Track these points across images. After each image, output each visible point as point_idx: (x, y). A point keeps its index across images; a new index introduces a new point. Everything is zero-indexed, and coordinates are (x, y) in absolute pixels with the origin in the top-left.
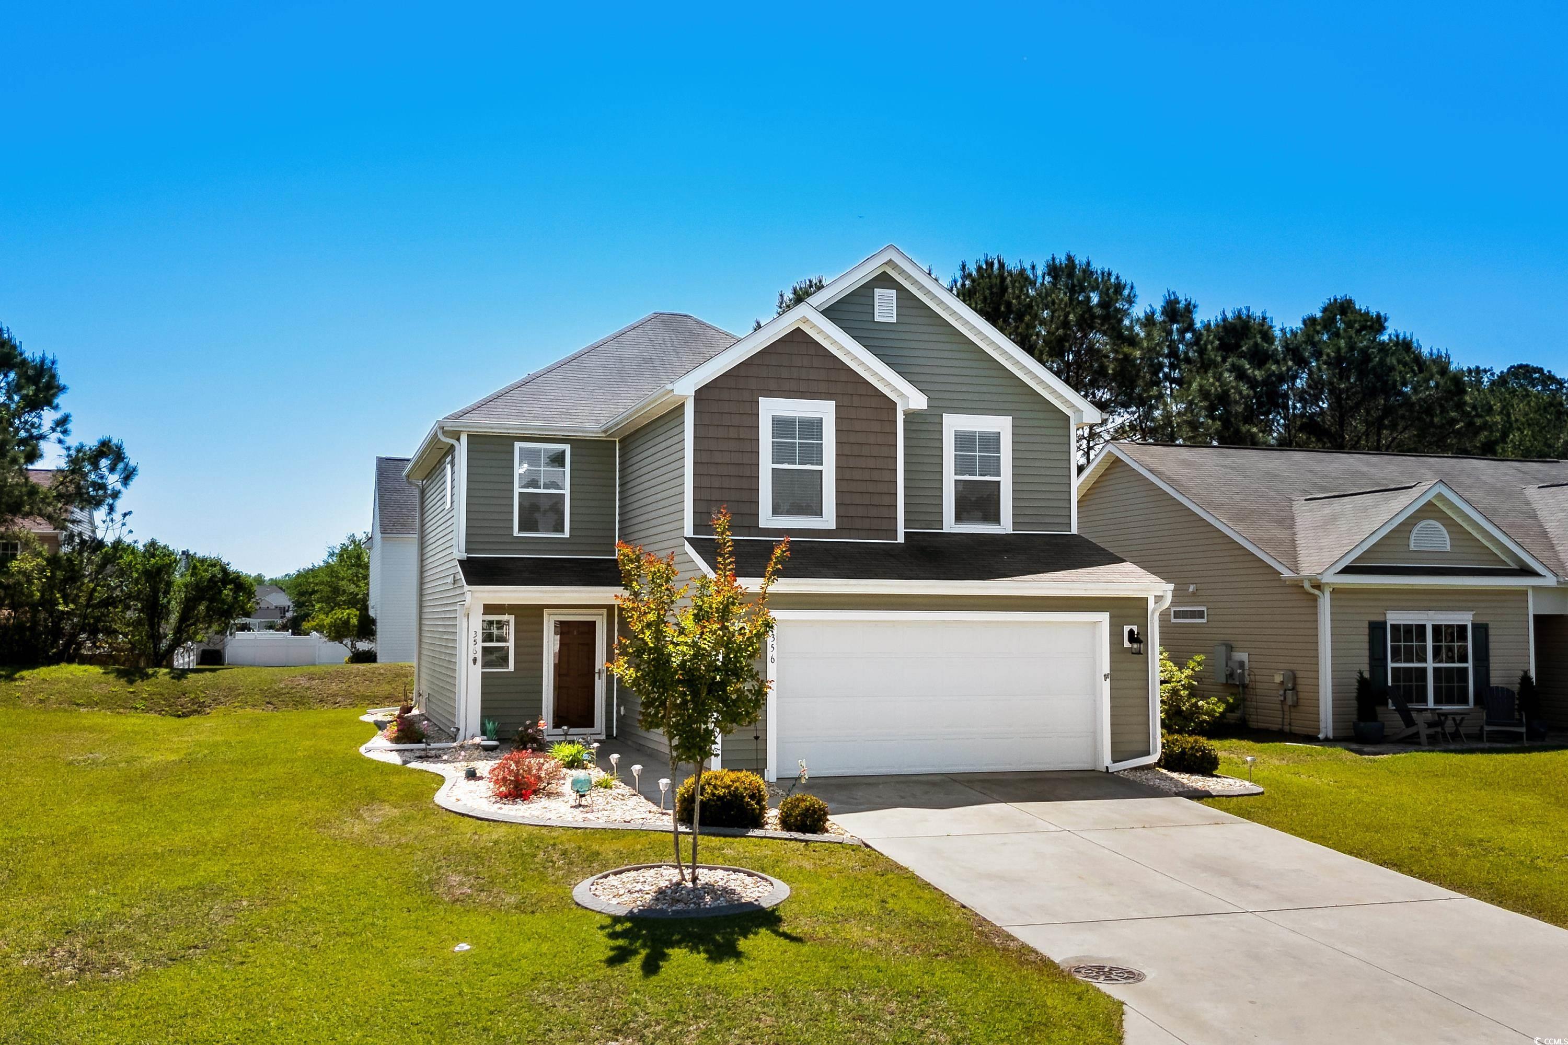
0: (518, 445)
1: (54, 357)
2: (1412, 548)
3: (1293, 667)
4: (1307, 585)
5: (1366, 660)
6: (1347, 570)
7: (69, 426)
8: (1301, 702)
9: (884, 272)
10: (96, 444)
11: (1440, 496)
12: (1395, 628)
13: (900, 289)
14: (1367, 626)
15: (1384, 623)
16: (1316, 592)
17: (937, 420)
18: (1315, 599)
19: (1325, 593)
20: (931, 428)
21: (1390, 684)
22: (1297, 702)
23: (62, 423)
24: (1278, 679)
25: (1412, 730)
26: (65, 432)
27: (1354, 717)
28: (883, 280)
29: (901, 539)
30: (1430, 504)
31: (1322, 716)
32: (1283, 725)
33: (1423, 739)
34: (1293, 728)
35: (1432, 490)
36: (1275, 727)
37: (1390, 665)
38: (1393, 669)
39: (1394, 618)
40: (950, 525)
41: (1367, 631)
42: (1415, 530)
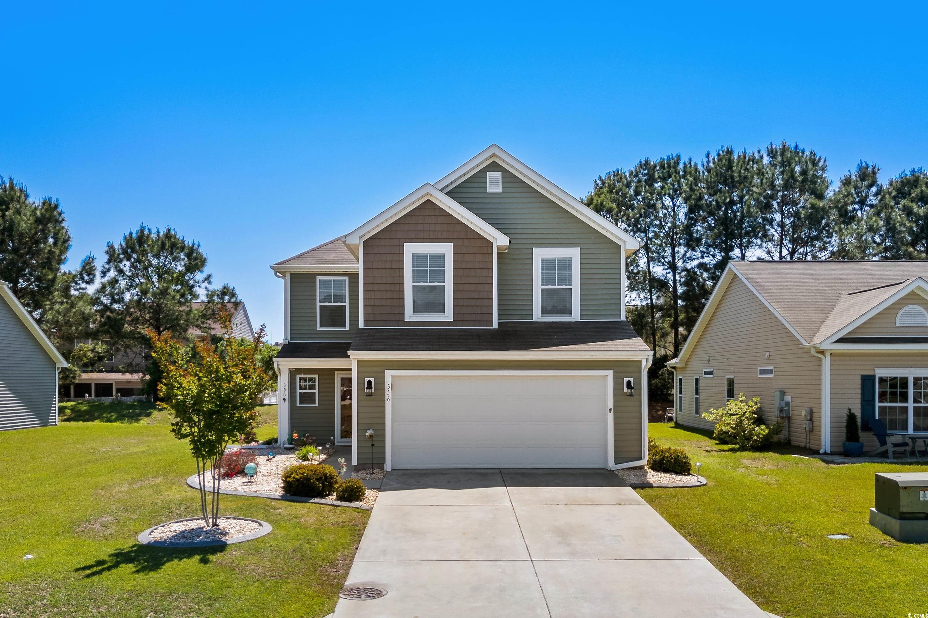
0: (318, 278)
1: (199, 243)
2: (898, 324)
3: (812, 405)
4: (813, 352)
5: (859, 401)
6: (841, 341)
7: (212, 280)
8: (814, 430)
9: (494, 162)
10: (221, 288)
11: (919, 288)
12: (882, 380)
13: (505, 172)
14: (860, 378)
15: (873, 377)
16: (820, 356)
17: (528, 252)
18: (820, 360)
19: (827, 356)
20: (524, 257)
21: (877, 417)
22: (813, 429)
23: (208, 279)
24: (803, 413)
25: (883, 449)
26: (209, 283)
27: (844, 439)
28: (494, 166)
29: (495, 326)
30: (912, 293)
31: (823, 438)
32: (806, 443)
33: (890, 454)
34: (811, 445)
35: (912, 285)
36: (803, 445)
37: (878, 404)
38: (879, 407)
39: (881, 373)
40: (537, 316)
41: (859, 382)
42: (901, 312)
